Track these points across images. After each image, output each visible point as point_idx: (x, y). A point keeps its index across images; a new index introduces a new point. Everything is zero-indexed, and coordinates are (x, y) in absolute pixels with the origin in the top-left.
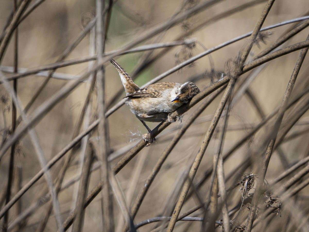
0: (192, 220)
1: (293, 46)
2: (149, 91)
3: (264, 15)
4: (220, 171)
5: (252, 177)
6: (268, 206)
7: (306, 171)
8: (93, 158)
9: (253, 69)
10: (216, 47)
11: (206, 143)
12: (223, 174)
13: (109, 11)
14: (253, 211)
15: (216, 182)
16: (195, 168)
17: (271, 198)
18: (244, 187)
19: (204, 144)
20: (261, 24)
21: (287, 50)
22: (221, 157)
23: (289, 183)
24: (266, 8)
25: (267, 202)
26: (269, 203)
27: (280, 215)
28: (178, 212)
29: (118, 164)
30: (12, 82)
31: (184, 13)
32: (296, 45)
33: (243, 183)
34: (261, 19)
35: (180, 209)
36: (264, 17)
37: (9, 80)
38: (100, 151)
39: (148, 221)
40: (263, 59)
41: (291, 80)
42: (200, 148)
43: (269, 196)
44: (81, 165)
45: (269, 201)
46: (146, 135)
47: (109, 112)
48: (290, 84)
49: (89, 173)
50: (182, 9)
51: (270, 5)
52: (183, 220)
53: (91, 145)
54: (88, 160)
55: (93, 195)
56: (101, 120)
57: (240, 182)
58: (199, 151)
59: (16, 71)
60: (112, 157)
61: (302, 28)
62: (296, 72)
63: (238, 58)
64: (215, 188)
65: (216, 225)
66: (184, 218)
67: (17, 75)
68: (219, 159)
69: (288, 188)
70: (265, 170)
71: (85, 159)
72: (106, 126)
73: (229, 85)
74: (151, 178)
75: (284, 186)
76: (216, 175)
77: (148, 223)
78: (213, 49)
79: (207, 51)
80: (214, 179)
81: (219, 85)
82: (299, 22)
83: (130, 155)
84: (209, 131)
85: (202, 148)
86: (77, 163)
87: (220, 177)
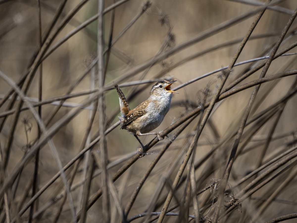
0: (174, 215)
1: (256, 81)
2: (135, 114)
3: (235, 58)
4: (192, 176)
5: (220, 182)
6: (232, 204)
7: (261, 178)
8: (94, 166)
9: (224, 99)
10: (190, 81)
11: (189, 156)
12: (195, 178)
13: (108, 52)
14: (218, 208)
15: (189, 185)
16: (180, 175)
17: (234, 198)
18: (214, 189)
19: (187, 157)
20: (232, 65)
21: (252, 84)
22: (193, 166)
23: (248, 187)
24: (237, 53)
25: (231, 201)
26: (233, 202)
27: (241, 211)
28: (166, 209)
29: (118, 172)
30: (37, 108)
31: (164, 54)
32: (259, 80)
33: (213, 186)
34: (233, 61)
35: (167, 206)
36: (235, 60)
37: (35, 106)
38: (100, 161)
39: (140, 215)
40: (232, 91)
41: (248, 107)
42: (184, 160)
43: (233, 197)
44: (85, 172)
45: (233, 201)
46: (140, 150)
47: (107, 131)
48: (247, 110)
49: (91, 178)
50: (162, 51)
51: (240, 51)
52: (167, 215)
53: (93, 156)
54: (90, 168)
55: (98, 196)
56: (101, 137)
57: (210, 186)
58: (183, 162)
59: (40, 99)
60: (109, 166)
61: (260, 66)
62: (252, 101)
63: (207, 89)
64: (188, 189)
65: (190, 218)
66: (168, 213)
67: (41, 103)
68: (192, 167)
69: (247, 191)
70: (228, 176)
71: (88, 168)
72: (105, 142)
73: (207, 112)
74: (142, 182)
75: (244, 189)
76: (189, 179)
77: (139, 217)
78: (187, 83)
79: (183, 85)
80: (188, 182)
81: (198, 111)
82: (253, 62)
83: (127, 165)
84: (191, 147)
85: (185, 160)
86: (81, 171)
87: (193, 181)
